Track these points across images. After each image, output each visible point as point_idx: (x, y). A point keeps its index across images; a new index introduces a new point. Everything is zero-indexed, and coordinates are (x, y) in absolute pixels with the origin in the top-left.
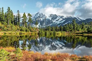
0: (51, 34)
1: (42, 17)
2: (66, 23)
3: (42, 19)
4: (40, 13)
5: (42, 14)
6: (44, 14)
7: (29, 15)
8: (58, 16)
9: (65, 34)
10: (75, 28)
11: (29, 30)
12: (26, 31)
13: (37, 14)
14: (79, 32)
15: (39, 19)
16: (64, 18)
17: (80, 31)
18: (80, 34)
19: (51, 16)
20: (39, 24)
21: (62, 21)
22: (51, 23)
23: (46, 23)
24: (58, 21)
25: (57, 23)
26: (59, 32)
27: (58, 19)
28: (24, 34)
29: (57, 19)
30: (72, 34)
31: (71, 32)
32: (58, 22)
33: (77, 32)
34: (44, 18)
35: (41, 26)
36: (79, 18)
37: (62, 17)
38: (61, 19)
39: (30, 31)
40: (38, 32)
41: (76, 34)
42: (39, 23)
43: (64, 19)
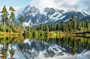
0: (41, 35)
1: (34, 12)
2: (67, 20)
3: (34, 15)
4: (31, 6)
5: (34, 7)
6: (36, 8)
7: (11, 9)
8: (56, 11)
9: (61, 35)
10: (75, 26)
11: (11, 30)
12: (7, 31)
13: (27, 7)
14: (80, 32)
15: (30, 15)
16: (64, 13)
17: (81, 30)
18: (82, 34)
19: (46, 10)
20: (30, 22)
21: (61, 17)
22: (47, 20)
23: (40, 20)
24: (56, 16)
25: (54, 20)
26: (53, 32)
27: (57, 15)
28: (3, 35)
29: (54, 15)
30: (71, 35)
31: (70, 32)
32: (56, 19)
33: (78, 31)
34: (36, 13)
35: (32, 24)
36: (84, 13)
37: (61, 12)
38: (60, 15)
39: (13, 31)
40: (23, 32)
41: (75, 34)
42: (30, 20)
43: (64, 15)
